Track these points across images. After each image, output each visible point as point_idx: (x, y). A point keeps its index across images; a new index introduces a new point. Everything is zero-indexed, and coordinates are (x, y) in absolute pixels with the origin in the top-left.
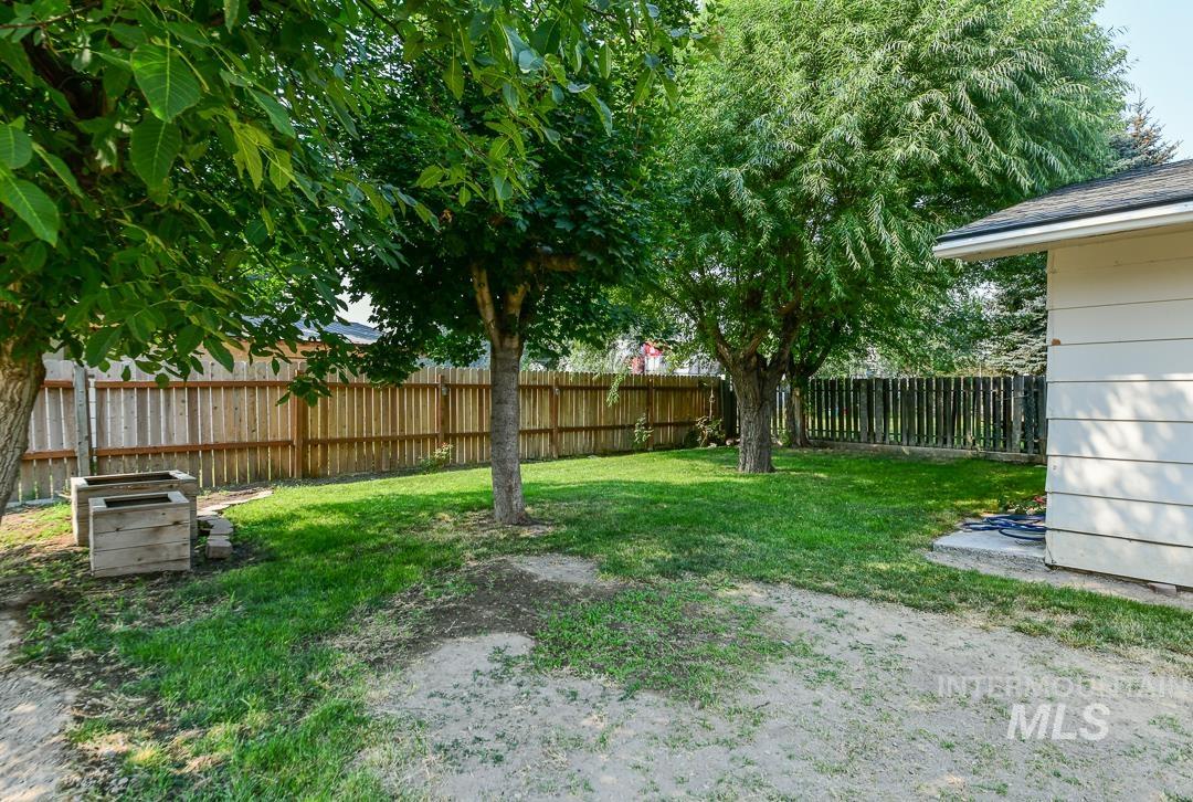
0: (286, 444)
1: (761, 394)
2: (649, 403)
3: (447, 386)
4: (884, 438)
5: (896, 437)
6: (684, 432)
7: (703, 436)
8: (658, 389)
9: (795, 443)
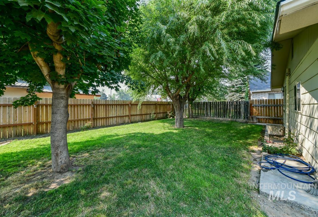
0: (30, 124)
1: (181, 106)
2: (156, 108)
3: (94, 104)
4: (210, 115)
5: (213, 116)
6: (165, 115)
7: (169, 116)
8: (158, 105)
9: (190, 117)
